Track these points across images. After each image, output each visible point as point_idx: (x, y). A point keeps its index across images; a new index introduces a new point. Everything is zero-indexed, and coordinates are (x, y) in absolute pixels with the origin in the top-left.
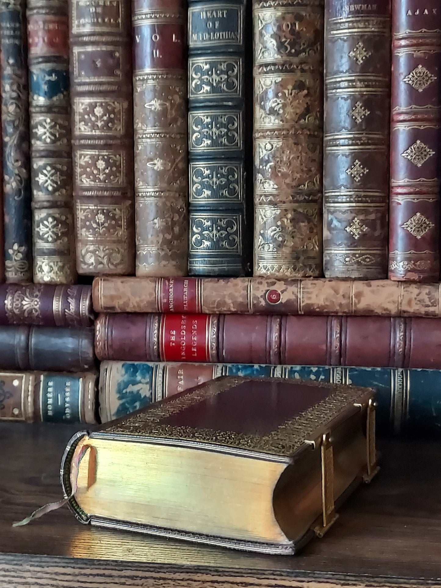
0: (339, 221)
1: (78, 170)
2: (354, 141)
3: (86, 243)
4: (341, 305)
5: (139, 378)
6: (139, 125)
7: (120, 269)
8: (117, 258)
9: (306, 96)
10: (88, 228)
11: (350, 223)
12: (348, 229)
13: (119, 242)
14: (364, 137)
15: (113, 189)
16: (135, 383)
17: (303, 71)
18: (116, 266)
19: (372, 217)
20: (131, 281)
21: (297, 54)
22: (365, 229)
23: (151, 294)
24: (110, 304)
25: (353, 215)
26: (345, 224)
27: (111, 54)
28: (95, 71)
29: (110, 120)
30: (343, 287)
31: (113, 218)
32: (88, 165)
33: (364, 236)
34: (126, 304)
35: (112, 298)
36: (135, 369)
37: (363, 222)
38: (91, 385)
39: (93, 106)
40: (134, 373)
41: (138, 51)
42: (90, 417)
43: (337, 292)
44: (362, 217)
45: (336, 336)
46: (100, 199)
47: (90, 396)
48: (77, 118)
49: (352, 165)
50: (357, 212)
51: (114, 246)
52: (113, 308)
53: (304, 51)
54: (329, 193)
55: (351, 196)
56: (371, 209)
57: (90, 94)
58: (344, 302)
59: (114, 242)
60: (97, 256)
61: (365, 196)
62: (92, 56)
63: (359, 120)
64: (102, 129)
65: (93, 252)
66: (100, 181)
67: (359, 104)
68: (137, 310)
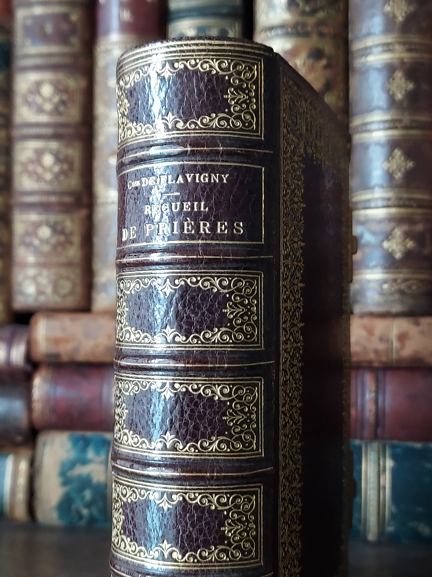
0: (374, 233)
1: (17, 169)
2: (393, 124)
3: (25, 265)
4: (376, 352)
5: (90, 454)
6: (100, 109)
7: (70, 302)
8: (66, 286)
9: (326, 67)
10: (29, 245)
11: (388, 236)
12: (386, 245)
13: (69, 264)
14: (407, 119)
15: (63, 193)
16: (84, 462)
17: (321, 35)
18: (64, 297)
19: (420, 228)
20: (84, 319)
21: (314, 12)
22: (410, 244)
23: (110, 337)
24: (53, 349)
25: (393, 224)
26: (380, 238)
27: (65, 17)
28: (45, 38)
29: (63, 102)
30: (380, 325)
31: (62, 232)
32: (31, 161)
33: (408, 255)
34: (76, 350)
35: (57, 341)
36: (87, 443)
37: (408, 235)
38: (23, 466)
39: (39, 84)
40: (84, 449)
41: (101, 14)
42: (20, 512)
43: (370, 332)
44: (405, 227)
45: (369, 396)
46: (45, 207)
47: (22, 481)
48: (18, 100)
49: (390, 156)
50: (399, 220)
51: (63, 271)
52: (57, 356)
53: (322, 8)
54: (359, 197)
55: (389, 199)
56: (418, 218)
57: (37, 68)
58: (381, 347)
59: (62, 265)
60: (38, 284)
61: (410, 199)
62: (40, 20)
63: (399, 96)
64: (51, 113)
65: (34, 279)
66: (46, 182)
67: (399, 74)
68: (91, 359)
